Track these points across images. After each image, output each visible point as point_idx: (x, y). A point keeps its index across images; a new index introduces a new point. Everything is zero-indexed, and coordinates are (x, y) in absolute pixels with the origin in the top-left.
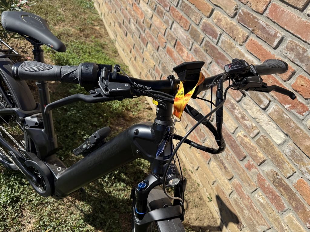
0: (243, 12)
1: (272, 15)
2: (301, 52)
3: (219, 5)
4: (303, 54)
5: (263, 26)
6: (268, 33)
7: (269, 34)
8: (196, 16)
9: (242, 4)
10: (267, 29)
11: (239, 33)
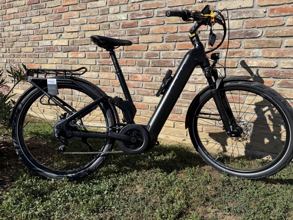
0: (167, 37)
1: (182, 30)
2: (203, 34)
3: (151, 41)
4: (204, 35)
5: (181, 36)
6: (184, 37)
7: (186, 37)
8: (138, 54)
9: (164, 35)
10: (183, 35)
11: (170, 46)
